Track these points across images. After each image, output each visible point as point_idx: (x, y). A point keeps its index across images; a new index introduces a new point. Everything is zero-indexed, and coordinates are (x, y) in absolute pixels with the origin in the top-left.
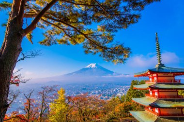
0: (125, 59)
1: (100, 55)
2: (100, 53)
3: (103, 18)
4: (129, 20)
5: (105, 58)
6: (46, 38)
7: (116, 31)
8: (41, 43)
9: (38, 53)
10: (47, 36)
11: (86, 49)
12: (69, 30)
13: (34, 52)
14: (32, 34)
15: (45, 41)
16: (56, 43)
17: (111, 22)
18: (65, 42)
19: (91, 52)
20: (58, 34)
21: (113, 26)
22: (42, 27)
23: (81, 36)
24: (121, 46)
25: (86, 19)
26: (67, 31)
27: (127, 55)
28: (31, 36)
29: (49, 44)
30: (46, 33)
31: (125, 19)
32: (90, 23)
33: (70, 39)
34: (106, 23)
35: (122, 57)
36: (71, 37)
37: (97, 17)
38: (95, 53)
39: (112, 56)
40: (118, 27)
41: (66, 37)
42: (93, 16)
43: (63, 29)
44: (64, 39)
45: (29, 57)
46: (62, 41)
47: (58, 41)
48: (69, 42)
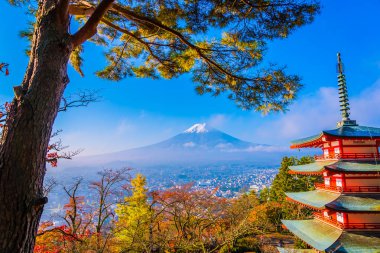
0: (286, 103)
1: (230, 97)
2: (229, 91)
3: (232, 17)
4: (293, 18)
5: (239, 103)
6: (112, 63)
7: (263, 43)
8: (101, 74)
9: (96, 96)
10: (112, 59)
11: (199, 84)
12: (159, 45)
13: (87, 93)
14: (81, 55)
15: (110, 70)
16: (131, 75)
17: (252, 23)
18: (150, 73)
19: (210, 90)
20: (136, 55)
21: (256, 32)
22: (102, 41)
23: (191, 52)
24: (280, 72)
25: (197, 21)
26: (154, 47)
27: (292, 92)
28: (79, 58)
29: (117, 77)
30: (111, 52)
31: (283, 17)
32: (204, 29)
33: (161, 65)
34: (241, 27)
35: (279, 99)
36: (161, 61)
37: (220, 15)
38: (218, 92)
39: (255, 98)
40: (266, 36)
41: (153, 61)
42: (212, 12)
43: (147, 44)
44: (148, 66)
45: (76, 104)
46: (143, 71)
47: (136, 70)
48: (158, 72)
